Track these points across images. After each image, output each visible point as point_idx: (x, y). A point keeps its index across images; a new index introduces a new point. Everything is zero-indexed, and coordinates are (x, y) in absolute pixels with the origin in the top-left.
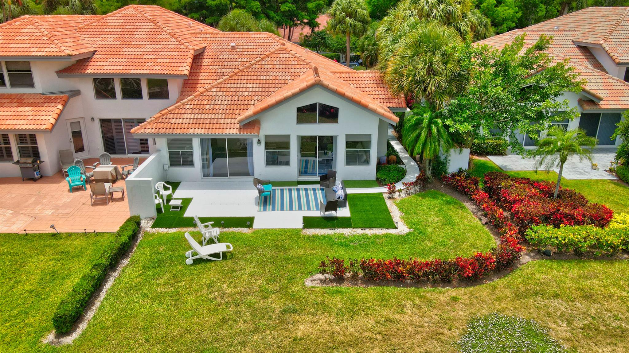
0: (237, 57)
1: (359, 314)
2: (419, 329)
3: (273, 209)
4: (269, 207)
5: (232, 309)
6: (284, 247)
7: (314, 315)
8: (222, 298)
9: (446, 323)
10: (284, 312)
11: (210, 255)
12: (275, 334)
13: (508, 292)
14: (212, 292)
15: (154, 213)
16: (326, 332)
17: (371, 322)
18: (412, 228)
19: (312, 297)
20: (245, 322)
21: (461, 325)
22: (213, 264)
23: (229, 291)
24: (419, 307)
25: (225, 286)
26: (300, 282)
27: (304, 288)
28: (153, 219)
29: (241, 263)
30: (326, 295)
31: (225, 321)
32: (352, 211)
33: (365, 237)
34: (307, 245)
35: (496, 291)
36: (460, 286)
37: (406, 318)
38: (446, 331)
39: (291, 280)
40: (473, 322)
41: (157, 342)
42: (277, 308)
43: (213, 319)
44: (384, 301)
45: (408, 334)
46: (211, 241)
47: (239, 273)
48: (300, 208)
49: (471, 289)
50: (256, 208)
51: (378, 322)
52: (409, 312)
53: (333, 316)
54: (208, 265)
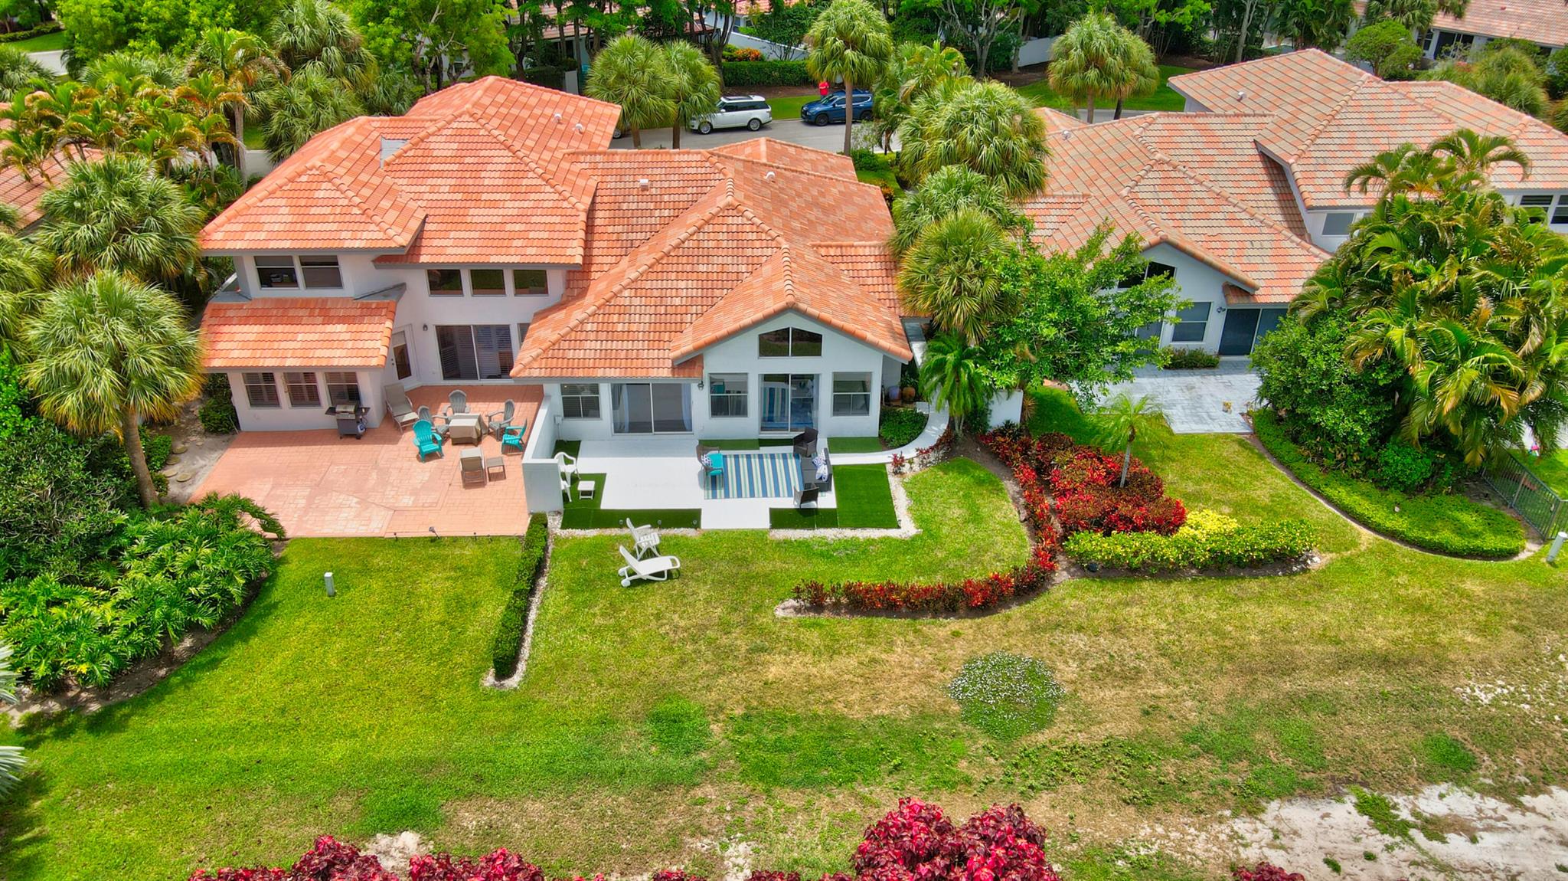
0: (652, 206)
1: (840, 653)
2: (908, 671)
3: (727, 496)
4: (720, 492)
5: (689, 648)
6: (745, 559)
7: (787, 654)
8: (675, 632)
9: (939, 664)
10: (751, 651)
11: (651, 575)
12: (742, 676)
13: (1024, 626)
14: (663, 625)
15: (559, 505)
16: (800, 674)
17: (853, 662)
18: (921, 527)
19: (785, 632)
20: (707, 663)
21: (958, 667)
22: (656, 586)
23: (682, 623)
24: (912, 644)
25: (676, 617)
26: (770, 611)
27: (775, 620)
28: (559, 513)
29: (692, 583)
30: (802, 629)
31: (683, 662)
32: (840, 498)
33: (854, 543)
34: (776, 556)
35: (1009, 624)
36: (967, 616)
37: (893, 658)
38: (937, 674)
39: (757, 609)
40: (970, 662)
41: (612, 685)
42: (743, 645)
43: (669, 659)
44: (870, 636)
45: (894, 677)
46: (649, 554)
47: (691, 599)
48: (765, 494)
49: (978, 621)
50: (701, 492)
51: (862, 663)
52: (899, 650)
53: (810, 655)
54: (650, 587)
